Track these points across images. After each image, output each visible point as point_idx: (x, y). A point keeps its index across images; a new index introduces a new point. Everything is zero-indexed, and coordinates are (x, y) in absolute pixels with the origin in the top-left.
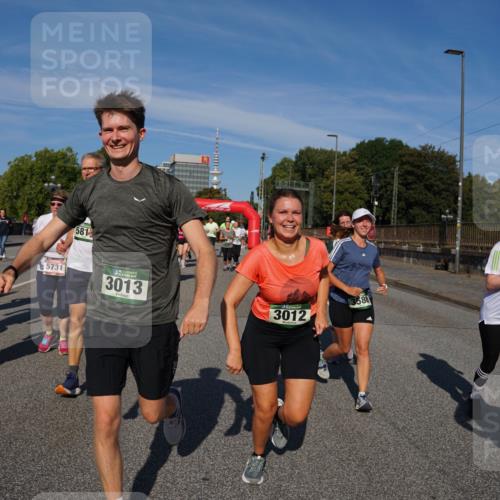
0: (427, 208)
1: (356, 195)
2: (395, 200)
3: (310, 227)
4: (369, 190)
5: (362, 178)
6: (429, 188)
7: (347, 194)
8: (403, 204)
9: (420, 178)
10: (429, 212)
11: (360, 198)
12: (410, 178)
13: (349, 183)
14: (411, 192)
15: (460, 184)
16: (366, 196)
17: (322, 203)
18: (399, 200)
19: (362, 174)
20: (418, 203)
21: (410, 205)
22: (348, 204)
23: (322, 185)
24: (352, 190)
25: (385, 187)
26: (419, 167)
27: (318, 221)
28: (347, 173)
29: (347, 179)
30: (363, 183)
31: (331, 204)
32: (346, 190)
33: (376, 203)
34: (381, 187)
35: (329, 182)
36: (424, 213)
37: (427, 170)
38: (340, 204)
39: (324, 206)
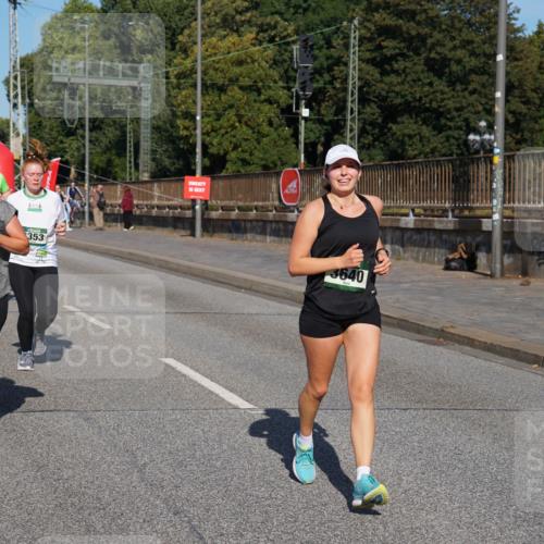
0: (435, 117)
1: (259, 92)
2: (352, 103)
3: (145, 177)
4: (288, 79)
5: (271, 51)
6: (437, 67)
7: (235, 92)
8: (372, 110)
9: (415, 44)
10: (439, 129)
11: (269, 101)
12: (391, 46)
13: (240, 63)
14: (393, 78)
15: (500, 57)
16: (283, 97)
17: (174, 114)
18: (363, 100)
19: (272, 40)
20: (411, 108)
21: (391, 113)
22: (240, 117)
23: (174, 71)
24: (246, 82)
25: (330, 69)
26: (411, 15)
27: (167, 162)
28: (233, 38)
29: (234, 54)
30: (275, 63)
31: (193, 118)
32: (233, 81)
33: (305, 112)
34: (318, 72)
35: (188, 63)
36: (426, 131)
37: (433, 22)
38: (219, 117)
39: (179, 122)
